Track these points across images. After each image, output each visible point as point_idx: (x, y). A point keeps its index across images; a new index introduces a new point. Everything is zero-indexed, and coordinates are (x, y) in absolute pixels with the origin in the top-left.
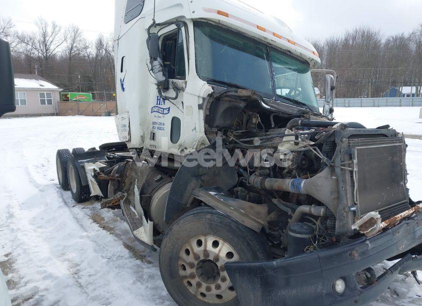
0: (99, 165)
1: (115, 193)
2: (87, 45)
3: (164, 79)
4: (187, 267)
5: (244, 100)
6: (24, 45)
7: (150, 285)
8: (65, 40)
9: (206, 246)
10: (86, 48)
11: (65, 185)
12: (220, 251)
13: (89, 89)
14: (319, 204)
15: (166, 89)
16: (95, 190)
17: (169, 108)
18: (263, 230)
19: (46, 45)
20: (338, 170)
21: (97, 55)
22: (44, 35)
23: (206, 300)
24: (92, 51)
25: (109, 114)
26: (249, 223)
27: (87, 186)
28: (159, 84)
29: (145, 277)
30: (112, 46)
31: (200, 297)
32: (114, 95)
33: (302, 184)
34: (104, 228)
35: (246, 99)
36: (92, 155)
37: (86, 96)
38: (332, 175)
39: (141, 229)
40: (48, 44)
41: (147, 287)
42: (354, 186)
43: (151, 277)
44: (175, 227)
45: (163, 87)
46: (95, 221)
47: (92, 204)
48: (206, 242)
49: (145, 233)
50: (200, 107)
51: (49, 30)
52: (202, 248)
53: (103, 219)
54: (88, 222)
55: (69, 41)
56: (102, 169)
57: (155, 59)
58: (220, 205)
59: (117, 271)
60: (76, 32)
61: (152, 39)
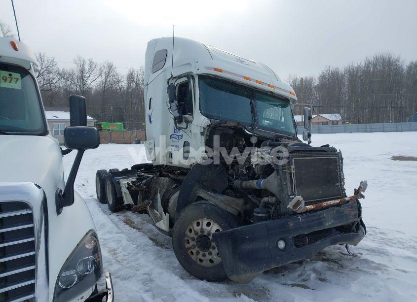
0: (132, 180)
1: (143, 200)
2: (120, 79)
3: (178, 115)
4: (190, 241)
5: (233, 129)
6: (64, 81)
7: (166, 261)
8: (101, 75)
9: (202, 225)
10: (118, 82)
11: (102, 199)
12: (211, 228)
13: (121, 119)
14: (273, 195)
15: (180, 122)
16: (128, 199)
17: (182, 135)
18: (239, 214)
19: (83, 80)
20: (281, 172)
21: (128, 88)
22: (82, 72)
23: (203, 264)
24: (124, 84)
25: (138, 142)
26: (229, 209)
27: (122, 198)
28: (175, 119)
29: (163, 256)
30: (142, 79)
31: (199, 262)
32: (143, 124)
33: (262, 182)
34: (134, 228)
35: (234, 128)
36: (125, 173)
37: (117, 126)
38: (278, 176)
39: (161, 222)
40: (85, 79)
41: (164, 262)
42: (293, 183)
43: (168, 256)
44: (183, 214)
45: (178, 120)
46: (127, 224)
47: (125, 212)
48: (202, 223)
49: (164, 224)
50: (202, 134)
51: (87, 67)
52: (200, 227)
53: (133, 222)
54: (122, 225)
55: (104, 76)
56: (133, 182)
57: (173, 102)
58: (212, 199)
59: (143, 252)
60: (110, 67)
61: (170, 88)
